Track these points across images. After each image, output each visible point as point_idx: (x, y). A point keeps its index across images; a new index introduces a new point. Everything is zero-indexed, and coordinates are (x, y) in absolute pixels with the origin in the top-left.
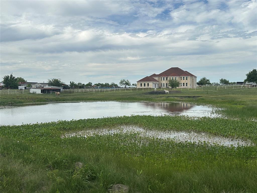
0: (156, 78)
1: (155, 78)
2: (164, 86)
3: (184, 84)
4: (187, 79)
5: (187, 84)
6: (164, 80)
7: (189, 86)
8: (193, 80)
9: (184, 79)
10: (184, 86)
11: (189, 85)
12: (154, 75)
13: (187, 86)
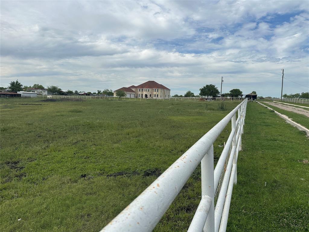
0: (134, 90)
1: (132, 89)
2: (140, 96)
3: (155, 95)
4: (158, 91)
5: (157, 95)
6: (140, 91)
7: (159, 98)
8: (165, 92)
9: (155, 91)
10: (155, 97)
11: (159, 96)
12: (133, 87)
13: (157, 97)
